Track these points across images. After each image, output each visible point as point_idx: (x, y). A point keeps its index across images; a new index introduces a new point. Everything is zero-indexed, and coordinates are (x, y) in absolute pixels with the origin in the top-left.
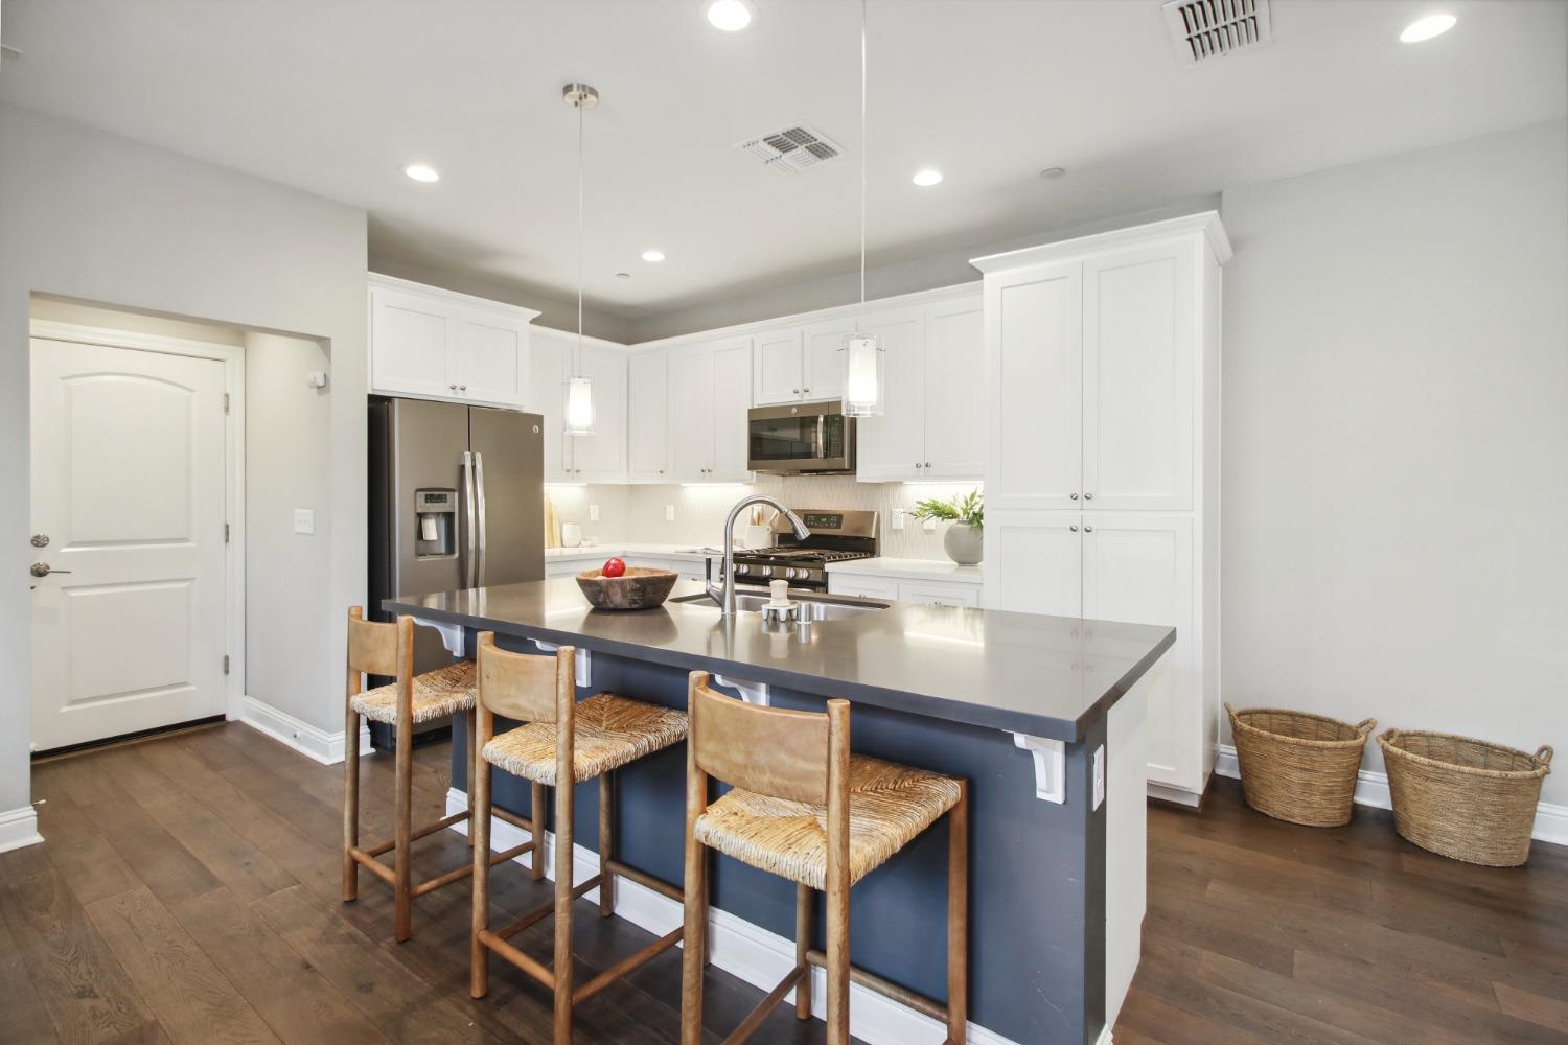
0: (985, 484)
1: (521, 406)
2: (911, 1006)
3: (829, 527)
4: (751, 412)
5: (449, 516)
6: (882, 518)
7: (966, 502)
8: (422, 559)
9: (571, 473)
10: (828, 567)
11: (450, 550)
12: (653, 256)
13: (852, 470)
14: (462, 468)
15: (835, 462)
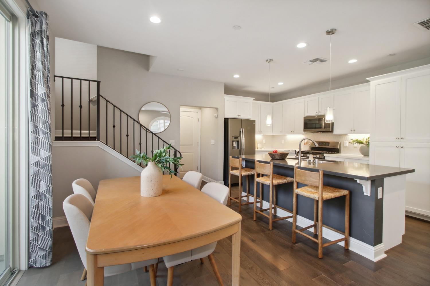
0: (370, 135)
1: (251, 118)
2: (337, 232)
3: (326, 145)
4: (304, 117)
5: (238, 141)
6: (341, 144)
7: (367, 140)
8: (233, 150)
9: (260, 132)
10: (325, 155)
11: (238, 148)
12: (281, 84)
13: (332, 131)
14: (240, 132)
15: (327, 129)
